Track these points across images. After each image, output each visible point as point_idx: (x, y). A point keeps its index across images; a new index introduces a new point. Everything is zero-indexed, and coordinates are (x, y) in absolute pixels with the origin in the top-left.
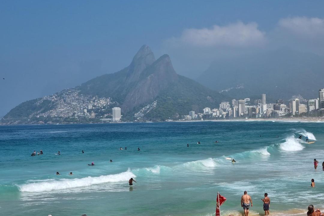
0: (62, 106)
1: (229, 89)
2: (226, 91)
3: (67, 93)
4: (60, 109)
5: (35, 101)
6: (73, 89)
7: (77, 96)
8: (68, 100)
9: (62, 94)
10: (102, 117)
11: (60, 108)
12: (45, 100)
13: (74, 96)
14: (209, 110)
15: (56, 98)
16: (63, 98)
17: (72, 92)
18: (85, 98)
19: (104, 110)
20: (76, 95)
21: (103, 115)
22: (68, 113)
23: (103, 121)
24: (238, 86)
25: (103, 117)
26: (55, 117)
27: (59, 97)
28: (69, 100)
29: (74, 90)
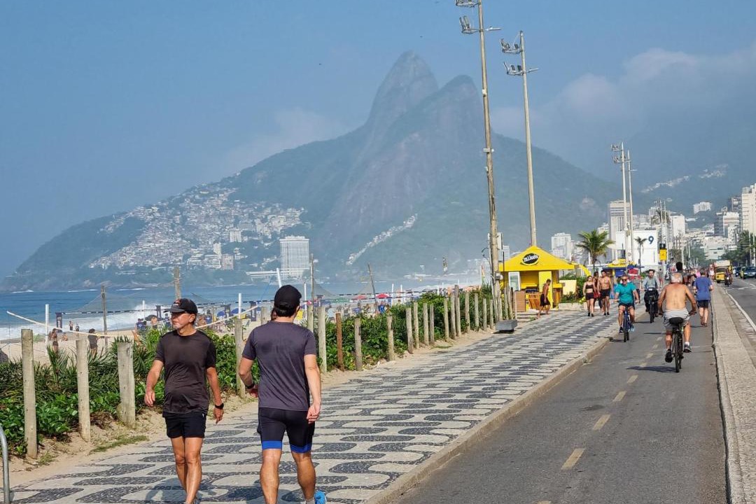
0: (158, 235)
1: (679, 180)
2: (670, 185)
3: (197, 197)
4: (149, 244)
5: (106, 220)
6: (215, 185)
7: (222, 205)
8: (193, 218)
9: (181, 200)
10: (256, 265)
11: (150, 242)
12: (131, 218)
13: (215, 204)
14: (566, 240)
15: (159, 211)
16: (182, 210)
17: (211, 194)
18: (245, 211)
19: (268, 246)
20: (220, 202)
21: (260, 260)
22: (171, 254)
23: (255, 280)
24: (706, 171)
25: (259, 266)
26: (127, 268)
27: (170, 209)
28: (196, 218)
29: (218, 189)
